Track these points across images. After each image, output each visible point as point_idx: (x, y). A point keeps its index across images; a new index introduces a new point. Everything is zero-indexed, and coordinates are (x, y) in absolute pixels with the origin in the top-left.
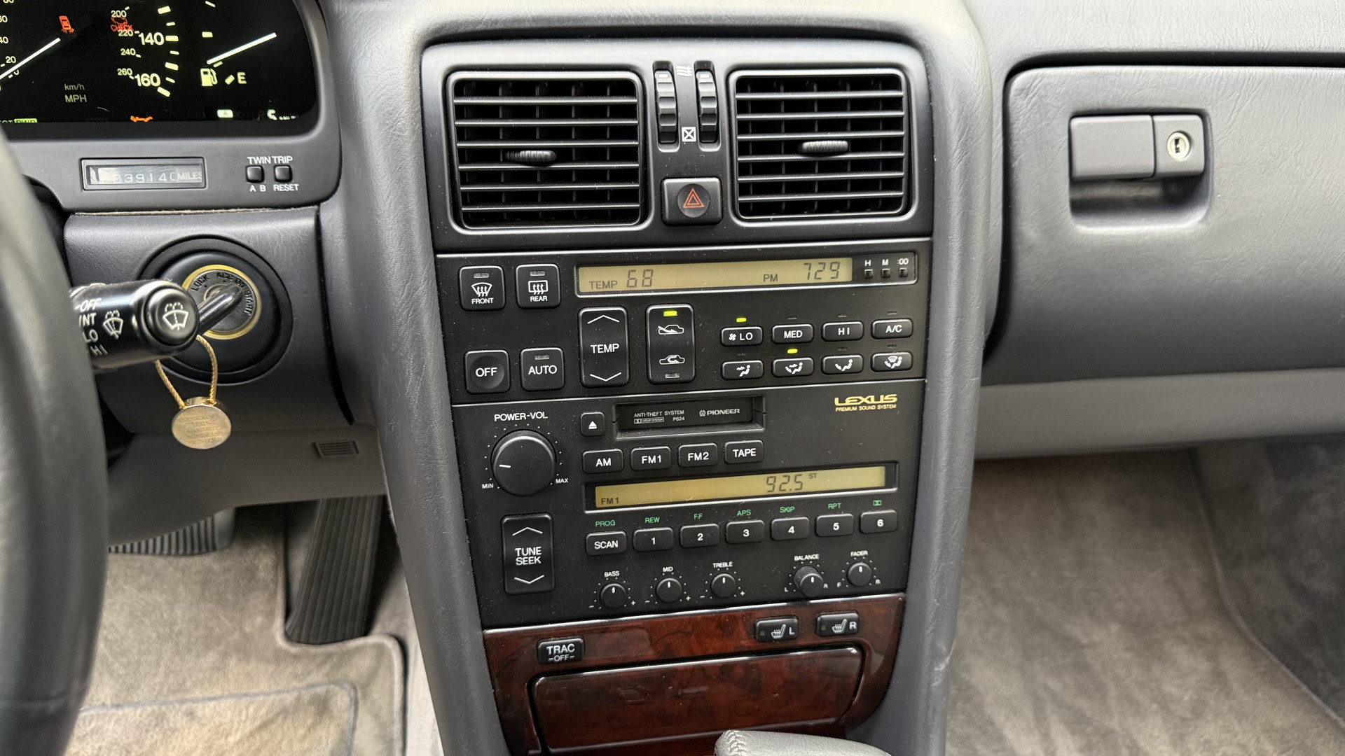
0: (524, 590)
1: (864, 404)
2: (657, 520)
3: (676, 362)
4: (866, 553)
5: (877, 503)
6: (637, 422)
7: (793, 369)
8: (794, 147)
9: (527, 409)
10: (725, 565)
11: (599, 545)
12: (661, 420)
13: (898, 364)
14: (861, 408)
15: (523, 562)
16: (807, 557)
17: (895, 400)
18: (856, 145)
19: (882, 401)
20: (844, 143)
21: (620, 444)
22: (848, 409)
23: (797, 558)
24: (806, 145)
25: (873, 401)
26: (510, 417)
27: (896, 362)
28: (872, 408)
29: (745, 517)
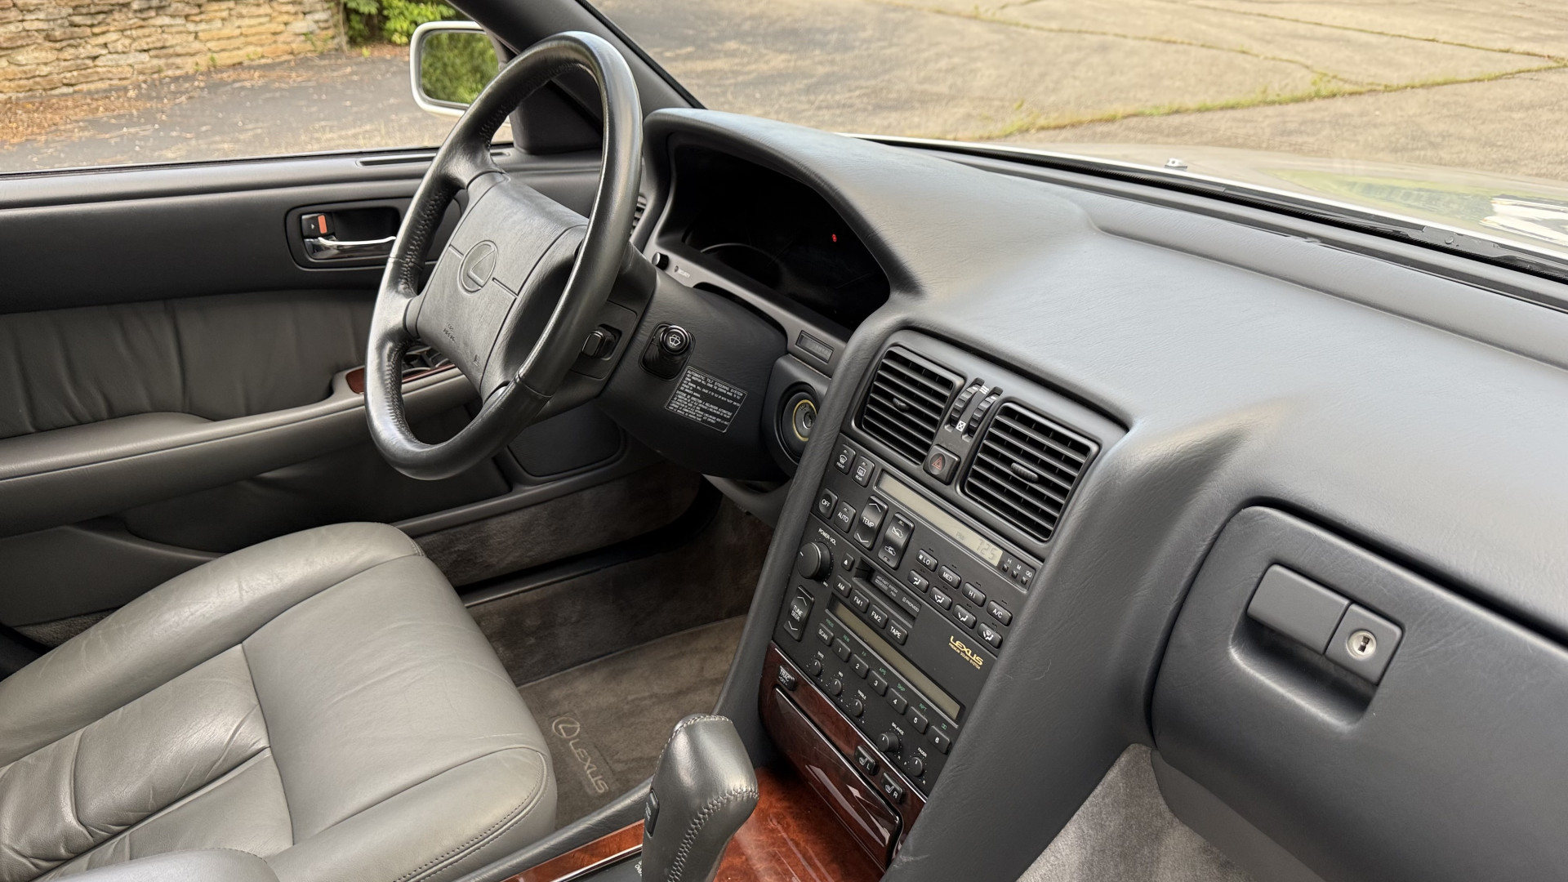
0: (788, 630)
1: (964, 652)
2: (848, 640)
3: (891, 552)
4: (925, 755)
5: (944, 726)
6: (877, 581)
7: (938, 599)
8: (1008, 462)
9: (832, 535)
10: (863, 696)
11: (821, 632)
12: (886, 588)
13: (990, 639)
14: (962, 654)
15: (793, 615)
16: (898, 729)
17: (981, 664)
18: (1042, 481)
19: (974, 658)
20: (1036, 476)
21: (853, 583)
22: (955, 649)
23: (894, 725)
24: (1014, 465)
25: (969, 655)
26: (825, 534)
27: (990, 637)
28: (967, 659)
29: (881, 674)
